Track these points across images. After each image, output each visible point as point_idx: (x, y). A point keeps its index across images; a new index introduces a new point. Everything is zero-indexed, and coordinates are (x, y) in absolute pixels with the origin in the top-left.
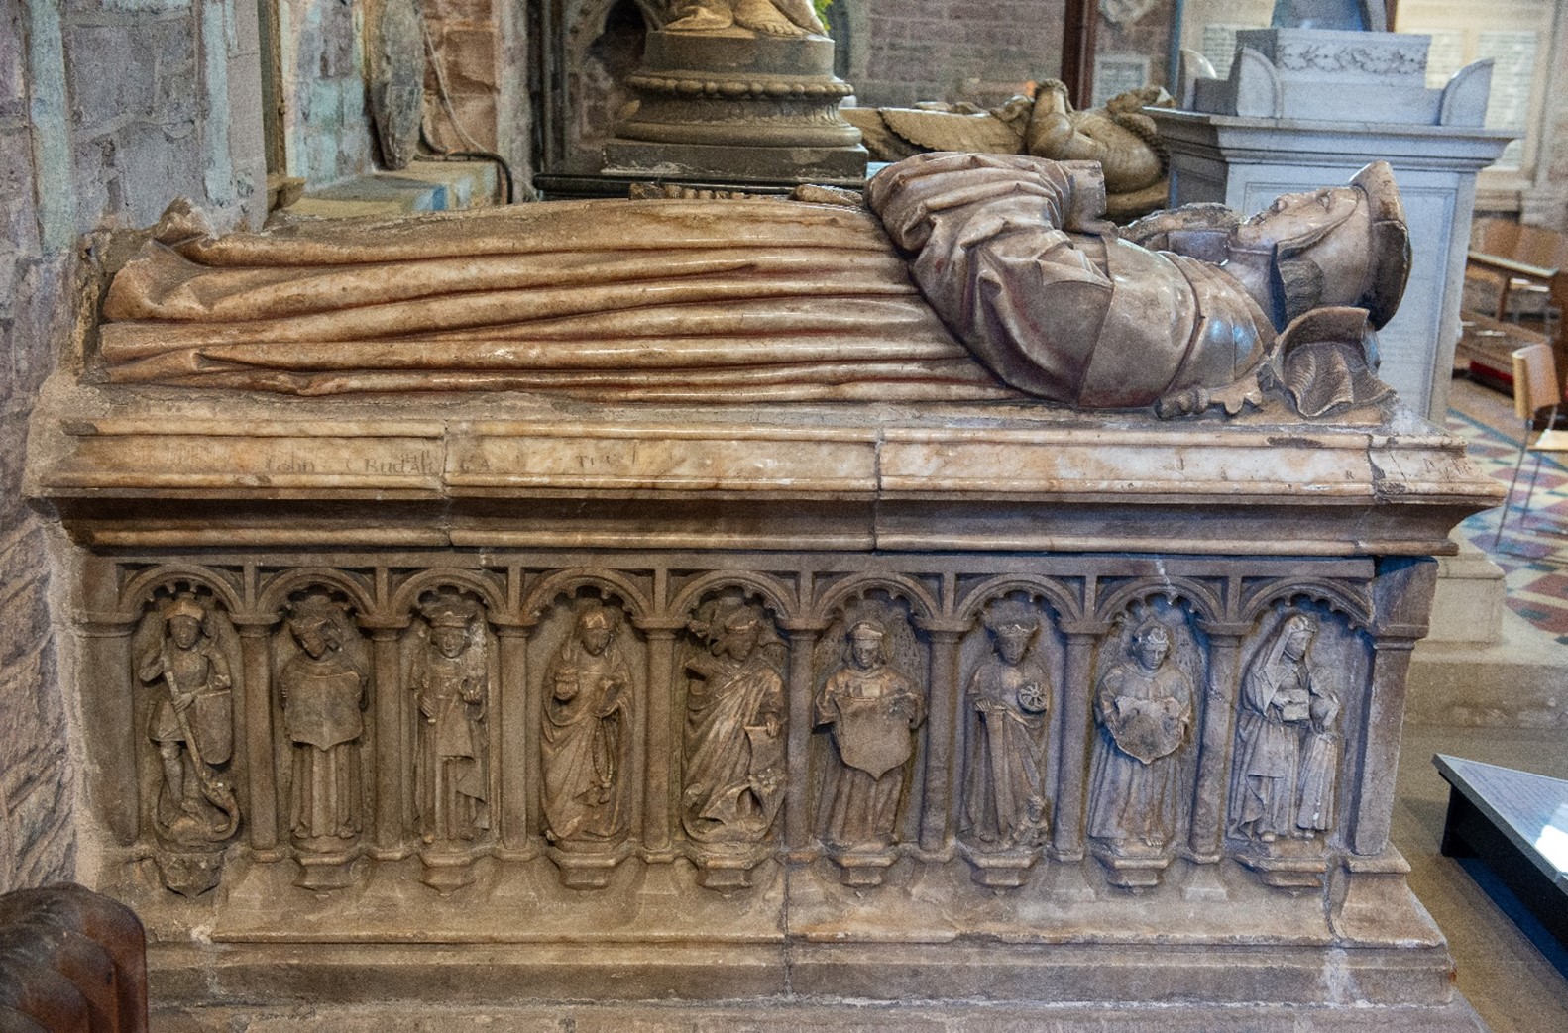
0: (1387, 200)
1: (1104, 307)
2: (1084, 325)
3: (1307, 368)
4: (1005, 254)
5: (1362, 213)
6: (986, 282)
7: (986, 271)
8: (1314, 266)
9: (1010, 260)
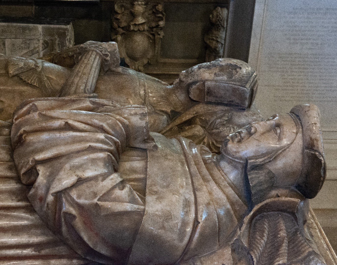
0: (313, 137)
1: (139, 223)
2: (127, 234)
3: (262, 236)
4: (79, 197)
5: (299, 143)
6: (67, 214)
7: (67, 208)
8: (270, 172)
9: (82, 201)
